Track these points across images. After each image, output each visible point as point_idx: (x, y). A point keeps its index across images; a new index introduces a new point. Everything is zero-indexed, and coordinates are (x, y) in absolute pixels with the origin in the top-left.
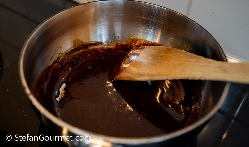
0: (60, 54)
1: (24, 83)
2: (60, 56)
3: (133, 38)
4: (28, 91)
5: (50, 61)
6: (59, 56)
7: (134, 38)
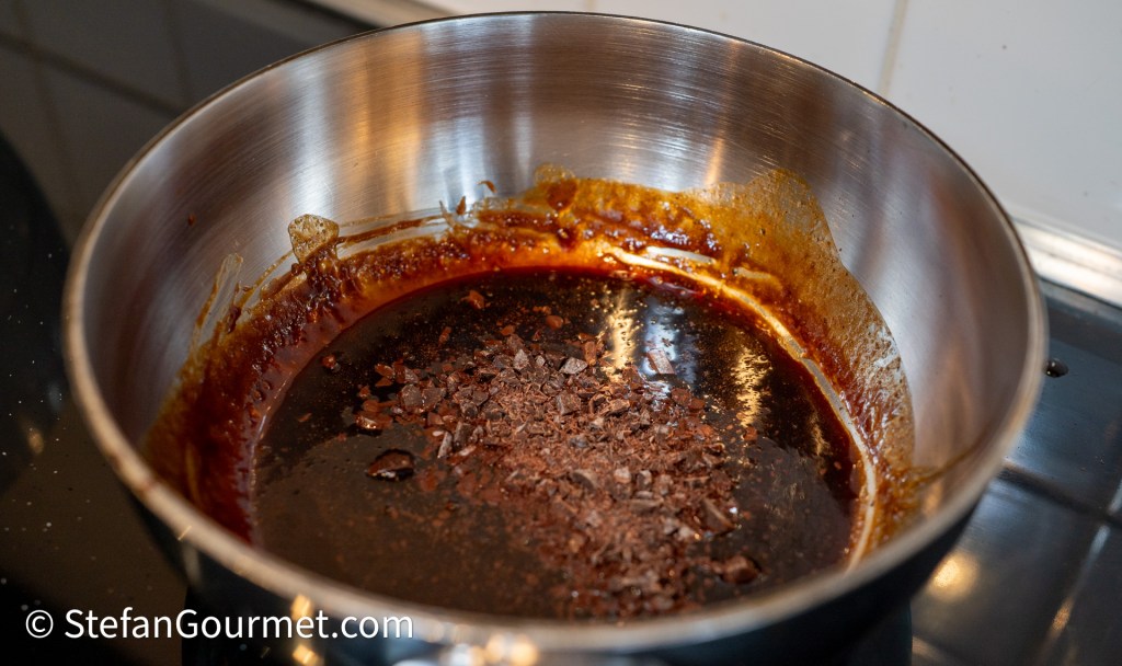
0: (237, 290)
1: (108, 434)
2: (238, 303)
3: (553, 180)
4: (135, 471)
5: (196, 327)
6: (233, 300)
7: (561, 180)
